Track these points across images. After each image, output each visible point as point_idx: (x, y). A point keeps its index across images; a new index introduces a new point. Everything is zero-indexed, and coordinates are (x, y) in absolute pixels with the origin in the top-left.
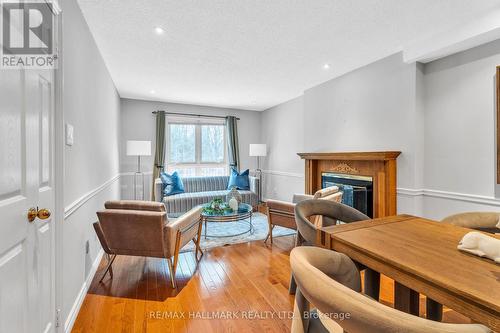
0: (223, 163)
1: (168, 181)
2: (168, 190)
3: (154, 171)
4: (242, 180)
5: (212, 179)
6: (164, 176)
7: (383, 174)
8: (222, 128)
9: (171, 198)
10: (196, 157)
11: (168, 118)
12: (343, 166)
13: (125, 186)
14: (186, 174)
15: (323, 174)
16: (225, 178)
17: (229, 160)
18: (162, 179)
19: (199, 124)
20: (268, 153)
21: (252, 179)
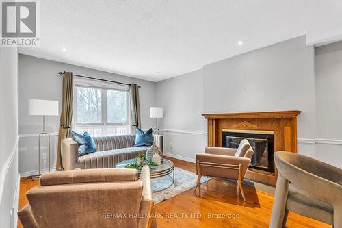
0: (126, 123)
1: (81, 141)
2: (81, 149)
3: (60, 131)
4: (147, 137)
5: (117, 137)
6: (76, 136)
7: (289, 128)
8: (125, 93)
9: (85, 158)
10: (103, 119)
11: (76, 80)
12: (244, 124)
13: (25, 149)
14: (96, 133)
15: (223, 131)
16: (131, 136)
17: (131, 121)
18: (74, 139)
19: (105, 88)
20: (164, 115)
21: (157, 137)
